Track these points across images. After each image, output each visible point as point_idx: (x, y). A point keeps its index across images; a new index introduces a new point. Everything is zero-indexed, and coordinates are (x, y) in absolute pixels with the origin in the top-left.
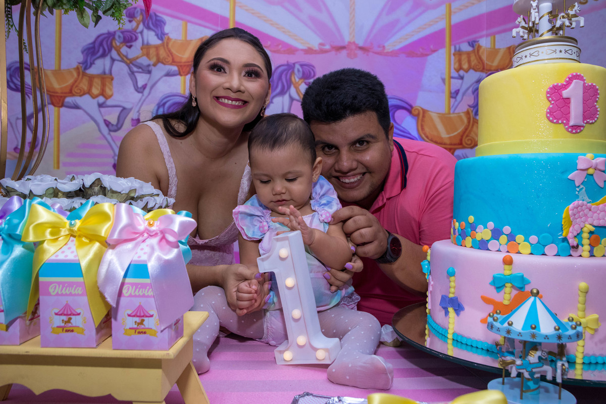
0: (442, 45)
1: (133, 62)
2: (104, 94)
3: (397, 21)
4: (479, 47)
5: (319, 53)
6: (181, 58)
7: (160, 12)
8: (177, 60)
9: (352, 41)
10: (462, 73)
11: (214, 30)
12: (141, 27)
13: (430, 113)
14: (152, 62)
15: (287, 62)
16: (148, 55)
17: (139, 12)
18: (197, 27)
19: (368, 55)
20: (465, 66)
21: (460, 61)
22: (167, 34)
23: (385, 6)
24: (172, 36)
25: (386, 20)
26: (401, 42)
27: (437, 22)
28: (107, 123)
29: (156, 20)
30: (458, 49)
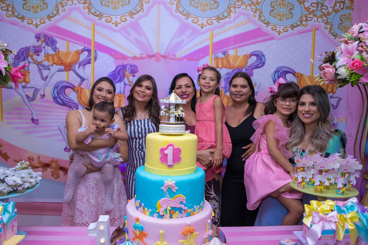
0: (208, 55)
1: (40, 64)
2: (25, 81)
3: (183, 41)
4: (228, 55)
5: (139, 59)
6: (66, 61)
7: (54, 36)
8: (63, 63)
9: (158, 52)
11: (83, 46)
12: (44, 44)
14: (50, 64)
15: (123, 64)
16: (48, 60)
17: (43, 36)
18: (74, 44)
19: (166, 60)
20: (220, 66)
21: (217, 63)
22: (58, 48)
23: (176, 32)
24: (60, 49)
25: (177, 40)
26: (185, 53)
27: (205, 41)
28: (28, 96)
29: (52, 40)
30: (216, 56)
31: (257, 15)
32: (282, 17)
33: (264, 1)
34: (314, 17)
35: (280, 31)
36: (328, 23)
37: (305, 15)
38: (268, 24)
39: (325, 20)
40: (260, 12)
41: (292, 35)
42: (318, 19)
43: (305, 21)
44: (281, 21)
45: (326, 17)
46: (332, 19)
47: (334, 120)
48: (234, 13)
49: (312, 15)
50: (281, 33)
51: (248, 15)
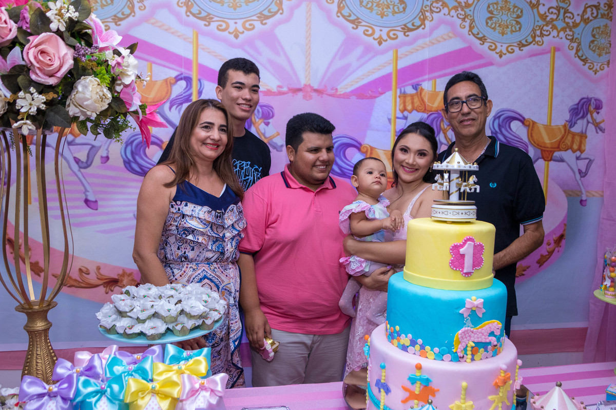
0: (390, 89)
2: (73, 132)
3: (348, 66)
4: (422, 89)
5: (277, 95)
6: (147, 98)
9: (307, 84)
10: (406, 113)
11: (178, 71)
13: (377, 150)
18: (161, 68)
19: (322, 97)
20: (409, 107)
21: (404, 103)
23: (338, 50)
25: (339, 64)
26: (352, 85)
27: (385, 66)
28: (77, 160)
30: (403, 91)
31: (467, 24)
32: (505, 29)
33: (477, 3)
34: (552, 31)
35: (501, 52)
36: (574, 41)
37: (540, 26)
38: (483, 39)
39: (569, 35)
40: (471, 20)
41: (519, 58)
42: (559, 33)
43: (540, 36)
44: (503, 35)
45: (570, 30)
46: (580, 33)
47: (583, 194)
48: (431, 21)
49: (550, 26)
50: (503, 56)
51: (452, 25)
